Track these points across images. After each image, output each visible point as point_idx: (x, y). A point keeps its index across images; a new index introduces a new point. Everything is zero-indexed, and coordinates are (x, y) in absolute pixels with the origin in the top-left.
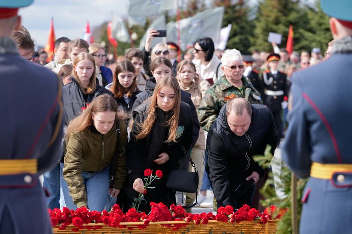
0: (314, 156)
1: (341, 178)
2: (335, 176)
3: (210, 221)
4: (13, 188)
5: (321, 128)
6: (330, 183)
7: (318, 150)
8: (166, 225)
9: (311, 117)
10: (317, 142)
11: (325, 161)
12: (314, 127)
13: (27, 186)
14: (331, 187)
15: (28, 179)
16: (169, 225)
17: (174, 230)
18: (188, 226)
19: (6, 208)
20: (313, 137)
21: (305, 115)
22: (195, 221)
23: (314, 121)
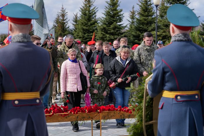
0: (165, 88)
1: (179, 97)
2: (176, 96)
3: (78, 113)
4: (32, 105)
5: (170, 75)
6: (174, 100)
7: (168, 85)
8: (60, 115)
9: (166, 70)
10: (168, 81)
11: (171, 90)
12: (168, 74)
13: (38, 104)
14: (174, 102)
15: (38, 101)
16: (62, 115)
17: (63, 116)
18: (69, 115)
19: (29, 115)
20: (166, 79)
21: (163, 69)
22: (72, 113)
23: (168, 72)
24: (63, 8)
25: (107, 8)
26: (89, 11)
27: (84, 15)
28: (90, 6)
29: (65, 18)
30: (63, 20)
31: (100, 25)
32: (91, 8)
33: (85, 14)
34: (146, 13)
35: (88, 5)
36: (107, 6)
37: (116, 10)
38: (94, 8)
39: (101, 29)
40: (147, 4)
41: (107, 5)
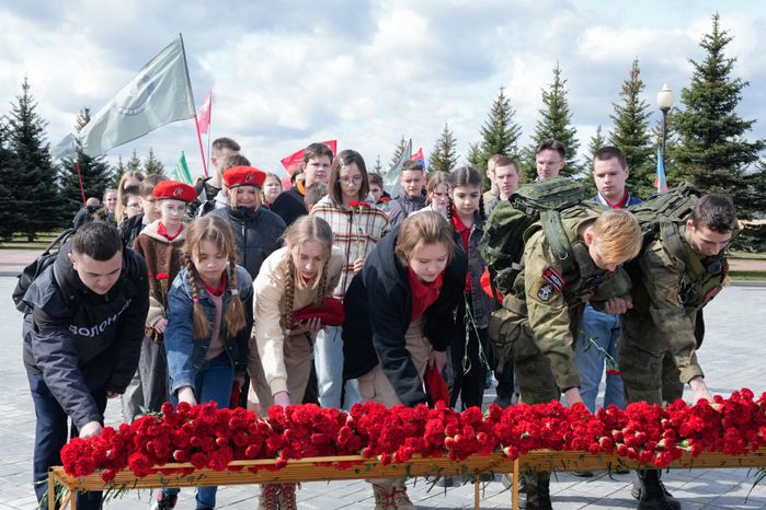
16: (329, 463)
24: (446, 131)
25: (541, 124)
26: (502, 134)
27: (490, 142)
28: (503, 124)
29: (451, 152)
30: (447, 156)
31: (524, 162)
32: (507, 128)
33: (492, 142)
34: (632, 136)
35: (499, 122)
36: (542, 121)
37: (561, 130)
38: (513, 128)
39: (527, 171)
40: (633, 116)
41: (542, 118)
